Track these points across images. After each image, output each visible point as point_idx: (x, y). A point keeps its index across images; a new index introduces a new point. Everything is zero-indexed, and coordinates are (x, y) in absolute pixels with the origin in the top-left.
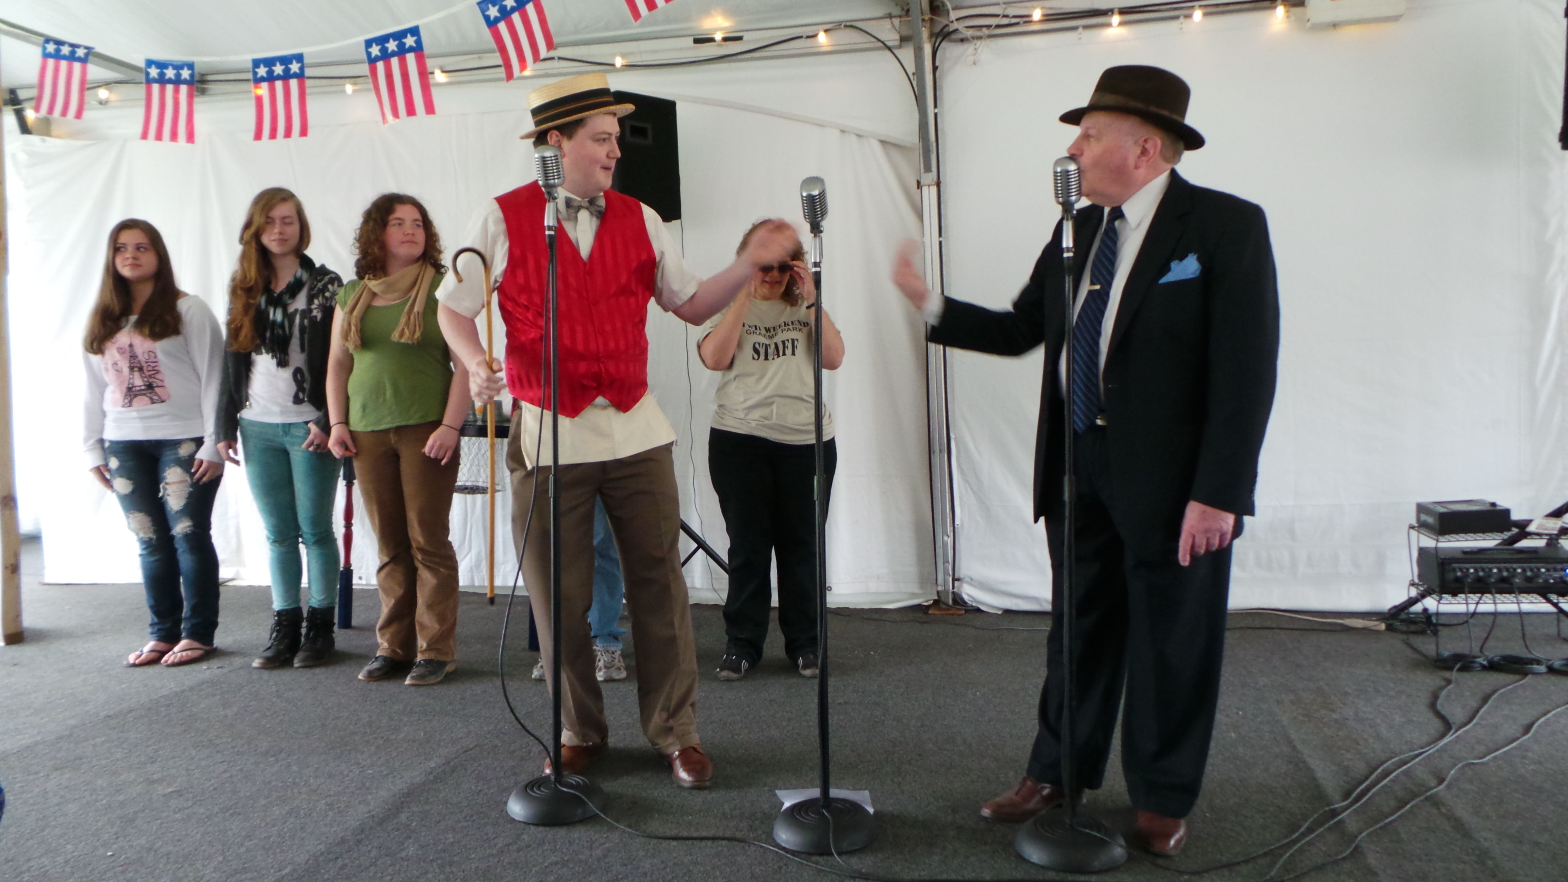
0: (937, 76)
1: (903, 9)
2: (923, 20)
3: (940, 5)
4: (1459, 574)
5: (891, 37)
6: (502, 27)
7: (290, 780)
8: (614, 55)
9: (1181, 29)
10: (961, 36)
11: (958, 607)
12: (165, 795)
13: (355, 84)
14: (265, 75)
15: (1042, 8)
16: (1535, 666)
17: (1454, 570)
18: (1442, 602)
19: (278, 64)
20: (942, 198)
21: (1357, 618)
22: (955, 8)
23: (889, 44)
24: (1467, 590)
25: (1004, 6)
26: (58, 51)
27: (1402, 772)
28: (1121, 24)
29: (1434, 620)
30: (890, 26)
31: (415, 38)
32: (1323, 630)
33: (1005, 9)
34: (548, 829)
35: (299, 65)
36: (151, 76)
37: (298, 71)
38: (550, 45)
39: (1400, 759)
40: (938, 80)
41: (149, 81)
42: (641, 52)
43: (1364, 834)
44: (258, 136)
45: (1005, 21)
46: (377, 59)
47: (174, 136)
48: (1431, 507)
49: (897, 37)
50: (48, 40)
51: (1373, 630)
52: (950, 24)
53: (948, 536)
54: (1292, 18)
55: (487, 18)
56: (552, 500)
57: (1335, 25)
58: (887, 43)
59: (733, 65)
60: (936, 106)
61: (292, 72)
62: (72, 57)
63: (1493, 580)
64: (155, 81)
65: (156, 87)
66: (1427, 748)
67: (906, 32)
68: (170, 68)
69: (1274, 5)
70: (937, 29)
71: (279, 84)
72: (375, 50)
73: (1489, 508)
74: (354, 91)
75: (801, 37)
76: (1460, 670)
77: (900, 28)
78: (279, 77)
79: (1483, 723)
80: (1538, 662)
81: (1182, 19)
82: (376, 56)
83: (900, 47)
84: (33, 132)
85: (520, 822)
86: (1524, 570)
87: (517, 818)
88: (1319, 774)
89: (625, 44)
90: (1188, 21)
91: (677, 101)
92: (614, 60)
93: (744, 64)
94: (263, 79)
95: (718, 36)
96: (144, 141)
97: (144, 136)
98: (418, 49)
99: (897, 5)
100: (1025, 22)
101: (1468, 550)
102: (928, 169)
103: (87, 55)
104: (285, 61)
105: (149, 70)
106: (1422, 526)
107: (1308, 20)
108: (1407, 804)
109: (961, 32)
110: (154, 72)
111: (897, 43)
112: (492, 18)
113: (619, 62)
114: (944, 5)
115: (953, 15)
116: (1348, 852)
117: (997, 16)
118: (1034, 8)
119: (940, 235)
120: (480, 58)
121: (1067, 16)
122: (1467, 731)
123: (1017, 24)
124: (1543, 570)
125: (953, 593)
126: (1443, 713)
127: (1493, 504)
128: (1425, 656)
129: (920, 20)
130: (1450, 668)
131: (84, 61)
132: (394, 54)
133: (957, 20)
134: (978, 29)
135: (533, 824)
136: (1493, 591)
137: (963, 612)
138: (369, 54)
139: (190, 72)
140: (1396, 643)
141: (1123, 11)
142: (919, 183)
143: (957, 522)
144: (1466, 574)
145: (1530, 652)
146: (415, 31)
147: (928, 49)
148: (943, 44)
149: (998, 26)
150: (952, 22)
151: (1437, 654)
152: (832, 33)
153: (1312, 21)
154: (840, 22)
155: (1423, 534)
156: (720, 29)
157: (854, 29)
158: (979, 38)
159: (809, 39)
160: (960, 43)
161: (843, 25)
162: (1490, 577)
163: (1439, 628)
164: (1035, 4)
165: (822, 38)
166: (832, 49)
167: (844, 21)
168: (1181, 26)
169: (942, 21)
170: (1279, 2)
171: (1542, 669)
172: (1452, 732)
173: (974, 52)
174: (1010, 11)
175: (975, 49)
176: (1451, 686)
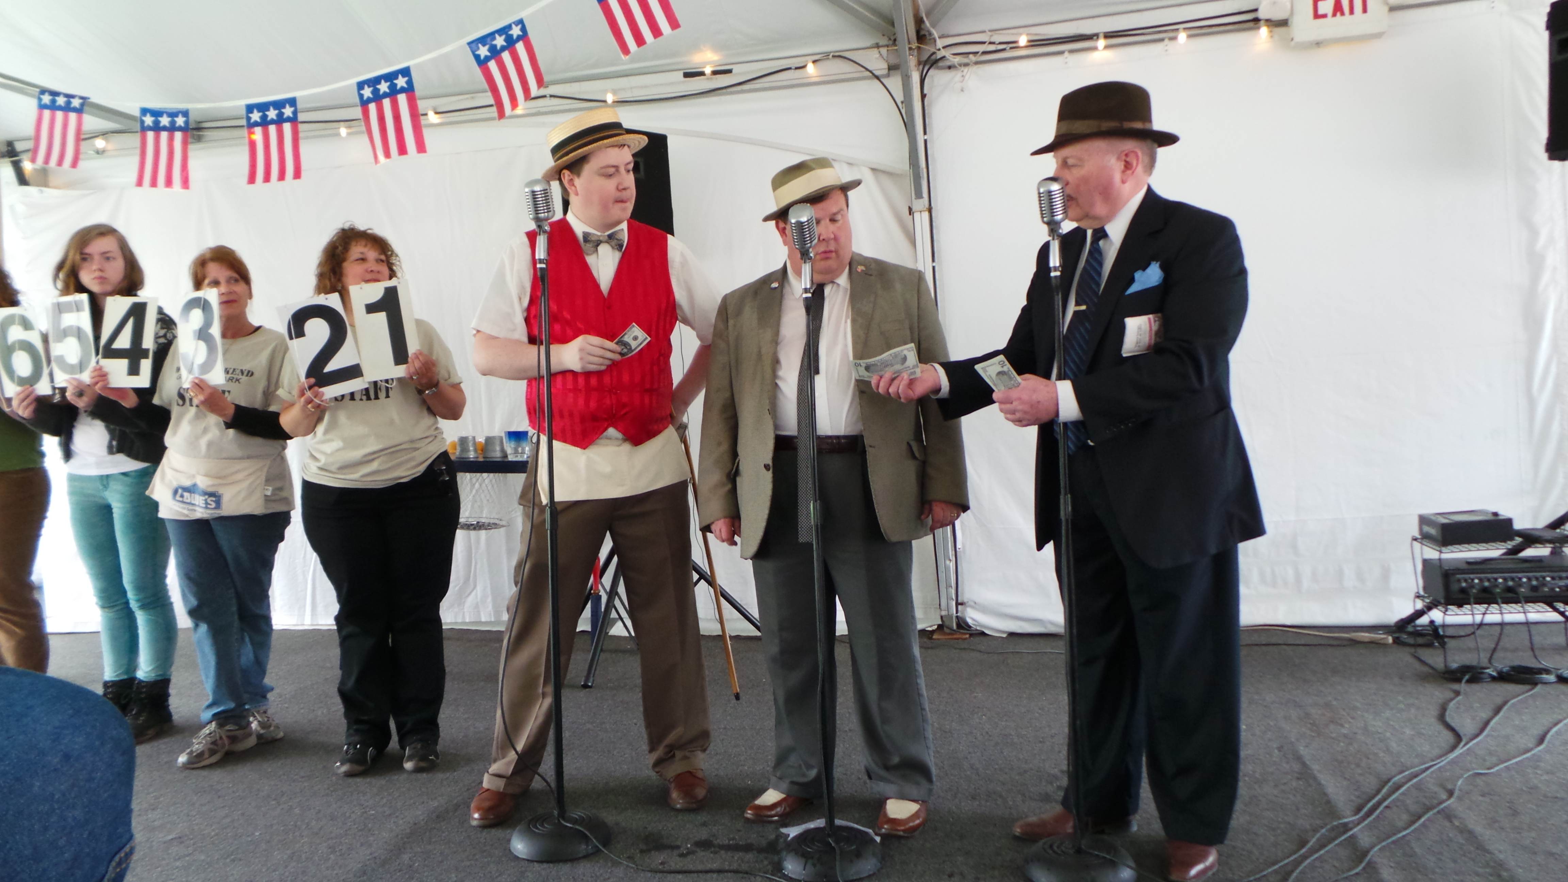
0: (926, 103)
1: (890, 39)
2: (910, 49)
3: (927, 33)
4: (1464, 584)
5: (878, 65)
6: (492, 65)
7: (292, 823)
8: (605, 92)
9: (1166, 50)
10: (948, 64)
11: (961, 631)
12: (165, 843)
13: (349, 127)
14: (259, 120)
15: (1028, 34)
16: (1544, 676)
17: (1459, 581)
18: (1447, 613)
19: (271, 109)
20: (934, 224)
21: (1366, 632)
22: (942, 37)
23: (877, 73)
24: (1472, 600)
25: (990, 33)
26: (53, 101)
27: (1412, 785)
28: (1107, 47)
29: (1441, 632)
30: (878, 55)
31: (406, 79)
32: (1332, 646)
33: (991, 36)
34: (551, 865)
35: (292, 109)
36: (146, 124)
37: (291, 115)
38: (540, 82)
39: (1412, 773)
40: (926, 108)
41: (144, 129)
42: (631, 88)
43: (1376, 849)
44: (252, 179)
45: (992, 48)
46: (369, 100)
47: (169, 183)
48: (1433, 518)
49: (885, 66)
50: (43, 91)
51: (1380, 643)
52: (938, 52)
53: (950, 560)
54: (1276, 37)
55: (477, 57)
56: (549, 531)
57: (1318, 44)
58: (874, 72)
59: (723, 98)
60: (925, 133)
61: (285, 116)
62: (67, 108)
63: (1498, 590)
64: (150, 129)
65: (150, 135)
66: (1438, 762)
67: (893, 61)
68: (165, 115)
69: (1256, 26)
70: (925, 57)
71: (272, 129)
72: (367, 92)
73: (1490, 517)
74: (349, 134)
75: (790, 69)
76: (1469, 681)
77: (887, 57)
78: (272, 122)
79: (1494, 734)
80: (1547, 671)
81: (1166, 41)
82: (369, 98)
83: (888, 76)
84: (31, 182)
85: (524, 859)
86: (1529, 579)
87: (520, 856)
88: (1330, 790)
89: (616, 80)
90: (1173, 43)
91: (667, 134)
92: (606, 97)
93: (734, 97)
94: (256, 124)
95: (708, 70)
96: (139, 188)
97: (140, 183)
98: (409, 90)
99: (884, 35)
100: (1011, 48)
101: (1472, 560)
102: (919, 195)
103: (82, 105)
104: (279, 105)
105: (144, 118)
106: (1425, 537)
107: (1292, 39)
108: (1419, 818)
109: (948, 59)
110: (149, 120)
111: (885, 72)
112: (482, 57)
113: (610, 98)
114: (930, 34)
115: (940, 43)
116: (1360, 868)
117: (984, 43)
118: (1021, 34)
119: (933, 261)
120: (473, 98)
121: (1052, 41)
122: (1477, 744)
123: (1004, 49)
124: (1548, 579)
125: (957, 617)
126: (1453, 724)
127: (1495, 514)
128: (1433, 669)
129: (907, 49)
130: (1458, 680)
131: (79, 111)
132: (386, 95)
133: (944, 47)
134: (965, 55)
135: (536, 861)
136: (1499, 601)
137: (967, 636)
138: (361, 96)
139: (184, 119)
140: (1404, 656)
141: (1108, 36)
142: (910, 209)
143: (959, 545)
144: (1472, 586)
145: (1540, 663)
146: (406, 72)
147: (915, 77)
148: (931, 72)
149: (985, 53)
150: (939, 50)
151: (1446, 666)
152: (818, 63)
153: (1296, 39)
154: (826, 53)
155: (1426, 546)
156: (709, 63)
157: (843, 59)
158: (966, 65)
159: (798, 71)
160: (947, 71)
161: (831, 56)
162: (1497, 586)
163: (1446, 640)
164: (1021, 30)
165: (811, 69)
166: (821, 80)
167: (831, 52)
168: (1166, 48)
169: (928, 49)
170: (1262, 22)
171: (1552, 678)
172: (1462, 744)
173: (962, 78)
174: (997, 38)
175: (963, 76)
176: (1460, 698)
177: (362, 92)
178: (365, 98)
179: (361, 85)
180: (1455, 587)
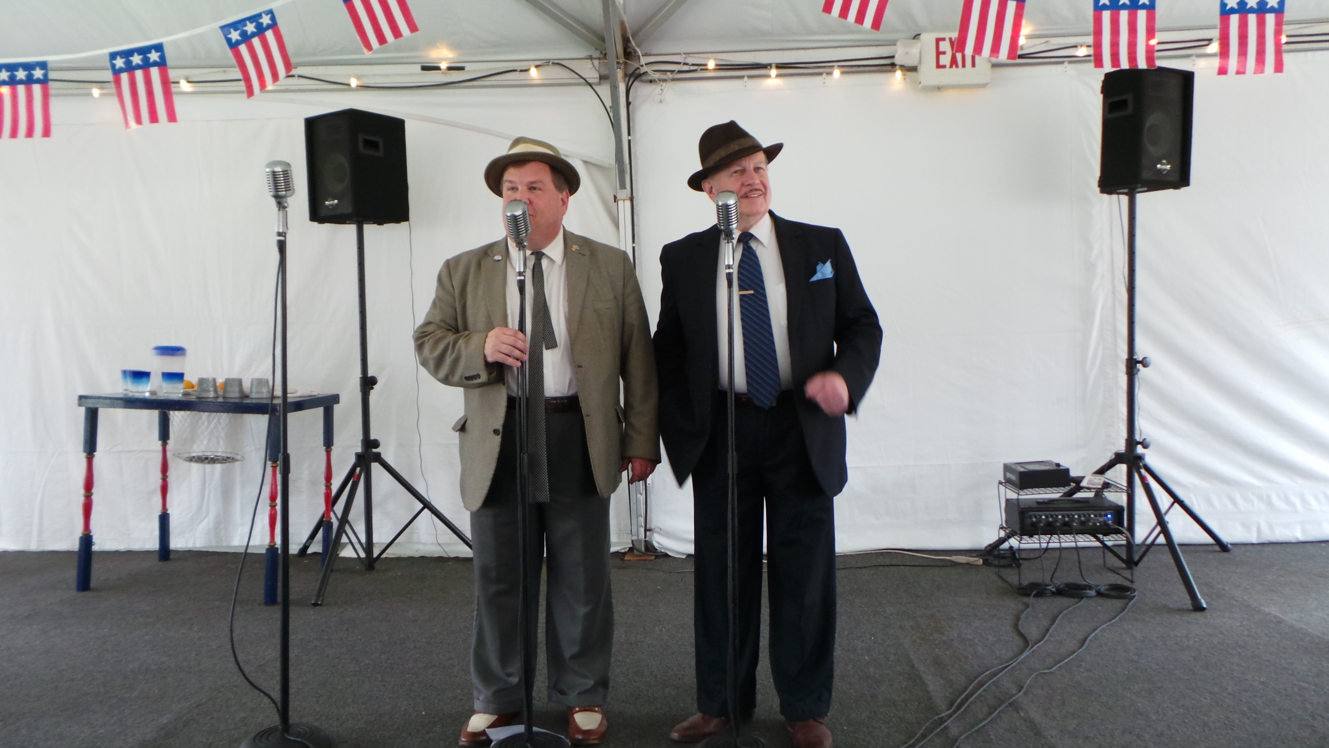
0: (630, 110)
1: (601, 53)
2: (618, 63)
3: (633, 51)
4: (1034, 520)
5: (592, 74)
6: (243, 48)
8: (349, 76)
9: (824, 83)
10: (650, 78)
11: (649, 553)
13: (101, 88)
14: (7, 79)
15: (715, 59)
16: (1088, 591)
17: (1031, 517)
18: (1021, 542)
19: (21, 69)
20: (635, 211)
21: (961, 555)
22: (645, 55)
23: (590, 81)
24: (1040, 532)
25: (684, 56)
27: (991, 683)
28: (778, 76)
29: (1017, 555)
30: (591, 66)
31: (159, 54)
32: (938, 566)
33: (686, 58)
35: (43, 71)
37: (41, 77)
38: (288, 65)
39: (991, 672)
40: (630, 113)
42: (373, 75)
43: (962, 737)
45: (686, 68)
46: (121, 70)
48: (1014, 466)
49: (597, 75)
51: (974, 565)
52: (641, 68)
53: (641, 494)
54: (908, 80)
55: (229, 41)
57: (939, 88)
58: (587, 80)
59: (457, 91)
60: (629, 134)
61: (35, 77)
63: (1058, 524)
66: (1011, 662)
67: (604, 72)
69: (895, 69)
70: (630, 72)
71: (21, 88)
72: (120, 63)
73: (1055, 468)
74: (102, 95)
75: (515, 71)
76: (1036, 596)
77: (599, 68)
78: (21, 82)
79: (1052, 639)
80: (1090, 587)
81: (824, 75)
82: (121, 68)
83: (599, 84)
86: (1079, 516)
88: (931, 688)
89: (359, 67)
90: (829, 77)
91: (405, 119)
92: (350, 81)
93: (466, 90)
95: (444, 66)
98: (162, 64)
99: (596, 49)
100: (701, 70)
101: (1042, 501)
102: (623, 186)
104: (28, 67)
106: (1008, 482)
107: (920, 83)
108: (995, 710)
109: (649, 74)
111: (597, 80)
112: (233, 41)
113: (354, 83)
114: (635, 52)
115: (643, 60)
117: (679, 63)
118: (709, 59)
119: (633, 242)
120: (225, 72)
121: (736, 67)
122: (1040, 647)
123: (696, 70)
124: (1092, 516)
125: (645, 541)
126: (1023, 632)
127: (1058, 465)
128: (1010, 585)
129: (615, 63)
130: (1028, 595)
132: (138, 67)
133: (646, 64)
134: (664, 73)
136: (1059, 532)
137: (653, 558)
138: (113, 66)
140: (990, 574)
141: (779, 66)
142: (615, 197)
144: (1040, 520)
145: (1085, 580)
146: (159, 48)
147: (622, 88)
148: (636, 84)
149: (680, 72)
150: (642, 66)
151: (1020, 583)
152: (541, 68)
153: (923, 83)
154: (549, 60)
155: (1008, 488)
156: (445, 59)
157: (561, 67)
158: (665, 80)
159: (522, 73)
160: (649, 84)
161: (551, 62)
162: (1057, 521)
163: (1021, 561)
164: (710, 55)
165: (534, 72)
166: (542, 83)
167: (551, 60)
168: (824, 81)
169: (634, 65)
170: (897, 67)
171: (1093, 593)
172: (1029, 648)
173: (660, 92)
174: (690, 60)
175: (662, 90)
176: (1029, 609)
177: (114, 62)
178: (117, 67)
179: (113, 56)
180: (1028, 521)
